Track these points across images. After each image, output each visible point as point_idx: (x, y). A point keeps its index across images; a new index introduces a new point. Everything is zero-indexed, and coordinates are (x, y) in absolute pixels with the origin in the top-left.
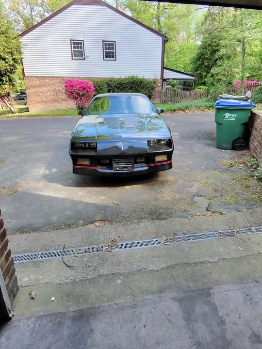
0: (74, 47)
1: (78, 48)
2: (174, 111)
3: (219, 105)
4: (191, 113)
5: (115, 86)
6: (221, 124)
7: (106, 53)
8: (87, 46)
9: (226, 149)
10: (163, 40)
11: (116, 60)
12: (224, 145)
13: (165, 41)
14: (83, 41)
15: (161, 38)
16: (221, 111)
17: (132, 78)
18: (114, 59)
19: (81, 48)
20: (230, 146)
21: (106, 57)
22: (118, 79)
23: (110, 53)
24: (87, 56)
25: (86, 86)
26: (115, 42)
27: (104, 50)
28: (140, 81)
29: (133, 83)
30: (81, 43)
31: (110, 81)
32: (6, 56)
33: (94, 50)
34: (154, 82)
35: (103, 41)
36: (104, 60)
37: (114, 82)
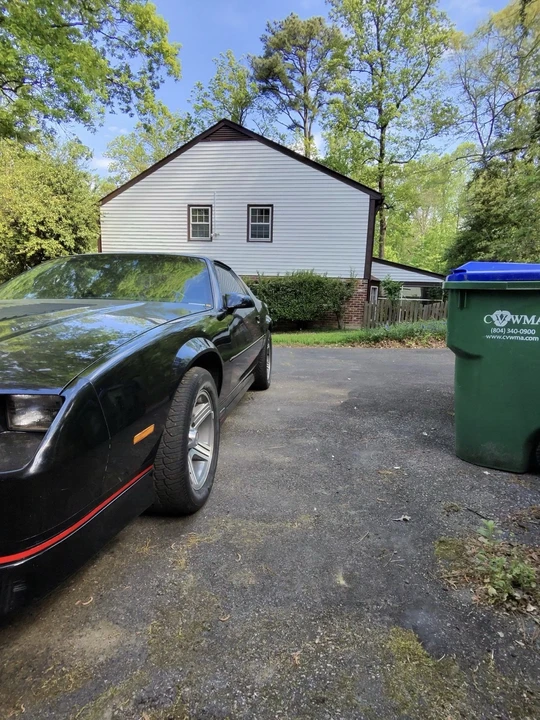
0: (194, 219)
1: (201, 219)
2: (377, 340)
3: (461, 278)
4: (419, 348)
5: (264, 291)
6: (477, 357)
7: (254, 227)
8: (217, 216)
9: (496, 466)
10: (371, 201)
11: (271, 241)
12: (491, 448)
13: (377, 201)
14: (211, 206)
15: (368, 196)
16: (475, 302)
17: (300, 274)
18: (269, 239)
19: (207, 219)
20: (519, 457)
21: (254, 236)
22: (272, 278)
23: (261, 227)
24: (216, 235)
26: (272, 206)
27: (251, 223)
28: (315, 280)
29: (301, 284)
30: (206, 212)
31: (257, 283)
32: (61, 232)
33: (230, 221)
34: (349, 285)
35: (249, 206)
36: (248, 241)
37: (264, 283)
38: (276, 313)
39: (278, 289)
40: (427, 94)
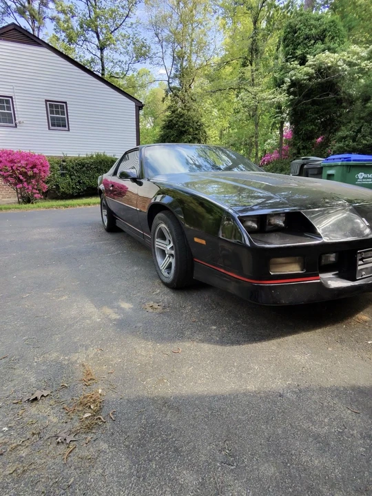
1: (3, 108)
7: (53, 119)
8: (19, 106)
10: (136, 106)
11: (69, 130)
13: (139, 107)
14: (11, 97)
15: (134, 103)
16: (353, 170)
17: (98, 156)
18: (67, 128)
19: (9, 108)
21: (53, 125)
22: (76, 159)
23: (58, 119)
24: (20, 122)
25: (37, 161)
26: (66, 103)
27: (50, 115)
29: (100, 163)
30: (8, 101)
31: (64, 161)
33: (31, 112)
35: (46, 101)
36: (49, 129)
37: (71, 161)
38: (84, 184)
39: (84, 166)
40: (130, 31)
